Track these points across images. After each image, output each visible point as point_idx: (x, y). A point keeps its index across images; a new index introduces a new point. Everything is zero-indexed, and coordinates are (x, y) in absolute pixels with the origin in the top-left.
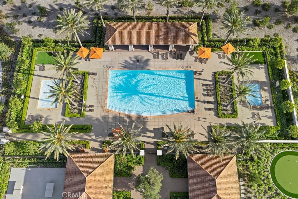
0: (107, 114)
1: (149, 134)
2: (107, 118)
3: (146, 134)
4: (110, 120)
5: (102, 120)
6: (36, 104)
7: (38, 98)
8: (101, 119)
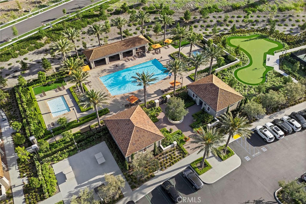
0: (114, 98)
1: (153, 96)
2: (116, 101)
3: (151, 96)
4: (120, 100)
5: (114, 103)
6: (50, 116)
7: (50, 112)
8: (112, 103)
